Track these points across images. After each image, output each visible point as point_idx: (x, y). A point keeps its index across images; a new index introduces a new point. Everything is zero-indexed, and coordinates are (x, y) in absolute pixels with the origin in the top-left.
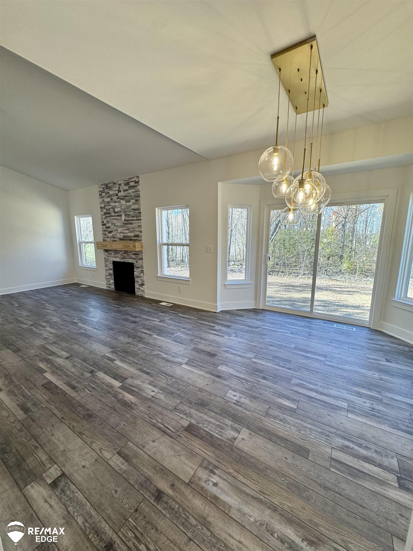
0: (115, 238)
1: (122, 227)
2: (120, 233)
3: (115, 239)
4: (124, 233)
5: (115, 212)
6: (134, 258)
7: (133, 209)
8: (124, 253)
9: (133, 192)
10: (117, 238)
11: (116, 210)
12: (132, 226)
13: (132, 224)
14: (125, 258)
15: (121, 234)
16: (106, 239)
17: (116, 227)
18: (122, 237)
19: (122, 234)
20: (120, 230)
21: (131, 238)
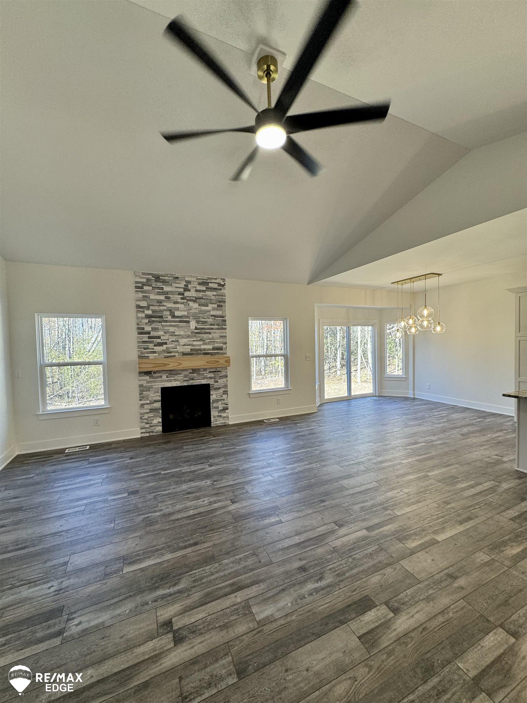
0: (171, 353)
1: (188, 337)
2: (184, 345)
3: (173, 354)
4: (193, 345)
5: (173, 316)
6: (210, 377)
7: (212, 316)
8: (190, 373)
9: (213, 295)
10: (178, 352)
11: (177, 313)
12: (210, 336)
13: (210, 333)
14: (193, 379)
15: (185, 347)
16: (146, 355)
17: (175, 337)
18: (190, 350)
19: (189, 347)
20: (183, 341)
21: (206, 352)
